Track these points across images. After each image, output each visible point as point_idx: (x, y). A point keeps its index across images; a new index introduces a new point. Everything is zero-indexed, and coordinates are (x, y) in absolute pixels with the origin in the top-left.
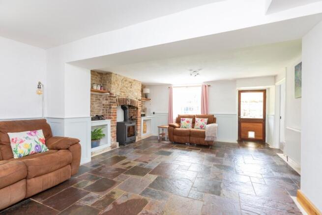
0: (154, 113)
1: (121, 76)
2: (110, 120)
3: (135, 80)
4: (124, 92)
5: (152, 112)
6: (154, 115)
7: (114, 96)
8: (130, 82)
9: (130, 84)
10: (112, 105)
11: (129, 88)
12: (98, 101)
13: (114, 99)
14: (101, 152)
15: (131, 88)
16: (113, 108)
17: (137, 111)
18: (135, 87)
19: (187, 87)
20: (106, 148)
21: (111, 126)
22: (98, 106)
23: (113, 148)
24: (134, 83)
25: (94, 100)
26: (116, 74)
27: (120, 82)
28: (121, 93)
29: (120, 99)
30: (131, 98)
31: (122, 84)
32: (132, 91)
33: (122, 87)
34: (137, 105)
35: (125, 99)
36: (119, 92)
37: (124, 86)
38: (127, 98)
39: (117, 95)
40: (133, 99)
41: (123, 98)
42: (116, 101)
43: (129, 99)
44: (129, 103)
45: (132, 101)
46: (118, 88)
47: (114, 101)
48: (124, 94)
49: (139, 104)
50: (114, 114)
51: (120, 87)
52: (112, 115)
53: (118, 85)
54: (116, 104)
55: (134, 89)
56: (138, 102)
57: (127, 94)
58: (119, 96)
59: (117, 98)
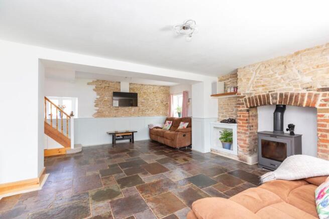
1: (254, 65)
2: (236, 125)
3: (297, 53)
4: (263, 86)
7: (242, 95)
8: (283, 63)
9: (283, 66)
10: (239, 107)
11: (277, 76)
13: (241, 99)
15: (284, 72)
16: (241, 111)
21: (238, 132)
23: (240, 160)
26: (245, 67)
27: (252, 73)
28: (255, 88)
29: (252, 98)
30: (284, 92)
31: (257, 75)
32: (288, 78)
33: (257, 80)
34: (315, 103)
35: (264, 96)
36: (251, 89)
37: (261, 77)
38: (270, 93)
39: (247, 94)
40: (290, 92)
41: (259, 96)
42: (244, 102)
43: (277, 94)
44: (275, 101)
45: (286, 96)
46: (247, 84)
47: (242, 102)
48: (264, 88)
49: (320, 98)
50: (242, 118)
51: (253, 82)
52: (239, 119)
53: (248, 79)
54: (245, 105)
55: (296, 71)
56: (316, 96)
57: (271, 88)
58: (251, 94)
59: (247, 97)
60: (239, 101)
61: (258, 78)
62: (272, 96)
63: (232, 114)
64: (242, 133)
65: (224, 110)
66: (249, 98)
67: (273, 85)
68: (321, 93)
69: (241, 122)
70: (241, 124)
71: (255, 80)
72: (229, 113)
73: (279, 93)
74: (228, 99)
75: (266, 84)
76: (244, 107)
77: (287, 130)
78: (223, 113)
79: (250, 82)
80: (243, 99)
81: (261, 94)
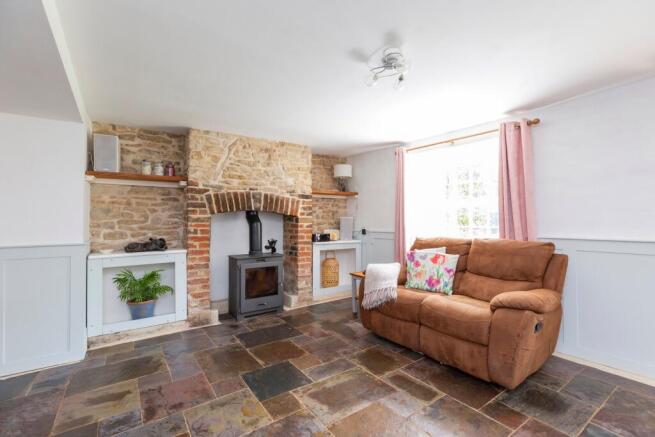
0: (364, 232)
1: (226, 136)
2: (185, 251)
3: (283, 144)
4: (240, 177)
5: (359, 229)
6: (366, 237)
7: (201, 187)
8: (267, 150)
9: (267, 155)
10: (194, 212)
11: (260, 167)
12: (170, 203)
13: (198, 196)
14: (149, 333)
15: (268, 164)
16: (197, 220)
17: (297, 226)
18: (286, 162)
19: (452, 142)
20: (170, 324)
22: (171, 216)
23: (195, 324)
24: (280, 151)
25: (159, 201)
26: (207, 132)
27: (222, 150)
28: (228, 179)
29: (223, 195)
30: (269, 193)
31: (231, 155)
32: (273, 174)
33: (232, 164)
34: (297, 211)
35: (242, 194)
36: (220, 178)
37: (239, 161)
38: (252, 192)
39: (212, 186)
40: (276, 194)
41: (236, 194)
42: (205, 201)
43: (260, 194)
44: (258, 205)
45: (272, 199)
46: (214, 166)
47: (199, 201)
48: (241, 181)
49: (301, 206)
50: (199, 235)
51: (223, 165)
52: (193, 238)
53: (216, 159)
54: (207, 209)
55: (281, 167)
56: (298, 202)
57: (252, 183)
58: (221, 188)
59: (211, 193)
60: (193, 198)
61: (232, 161)
62: (254, 197)
63: (142, 228)
64: (198, 266)
65: (114, 216)
66: (216, 196)
67: (255, 179)
68: (302, 200)
69: (197, 243)
70: (198, 249)
71: (227, 165)
72: (135, 226)
73: (263, 193)
74: (129, 189)
75: (244, 175)
76: (205, 212)
77: (267, 248)
78: (112, 228)
79: (219, 165)
80: (204, 196)
81: (239, 191)
